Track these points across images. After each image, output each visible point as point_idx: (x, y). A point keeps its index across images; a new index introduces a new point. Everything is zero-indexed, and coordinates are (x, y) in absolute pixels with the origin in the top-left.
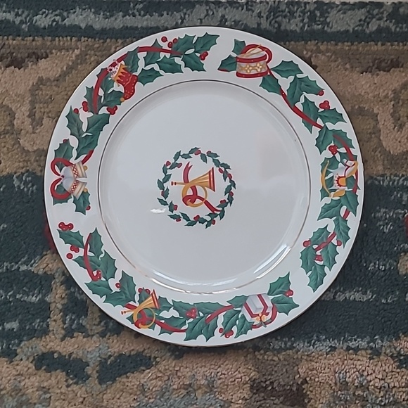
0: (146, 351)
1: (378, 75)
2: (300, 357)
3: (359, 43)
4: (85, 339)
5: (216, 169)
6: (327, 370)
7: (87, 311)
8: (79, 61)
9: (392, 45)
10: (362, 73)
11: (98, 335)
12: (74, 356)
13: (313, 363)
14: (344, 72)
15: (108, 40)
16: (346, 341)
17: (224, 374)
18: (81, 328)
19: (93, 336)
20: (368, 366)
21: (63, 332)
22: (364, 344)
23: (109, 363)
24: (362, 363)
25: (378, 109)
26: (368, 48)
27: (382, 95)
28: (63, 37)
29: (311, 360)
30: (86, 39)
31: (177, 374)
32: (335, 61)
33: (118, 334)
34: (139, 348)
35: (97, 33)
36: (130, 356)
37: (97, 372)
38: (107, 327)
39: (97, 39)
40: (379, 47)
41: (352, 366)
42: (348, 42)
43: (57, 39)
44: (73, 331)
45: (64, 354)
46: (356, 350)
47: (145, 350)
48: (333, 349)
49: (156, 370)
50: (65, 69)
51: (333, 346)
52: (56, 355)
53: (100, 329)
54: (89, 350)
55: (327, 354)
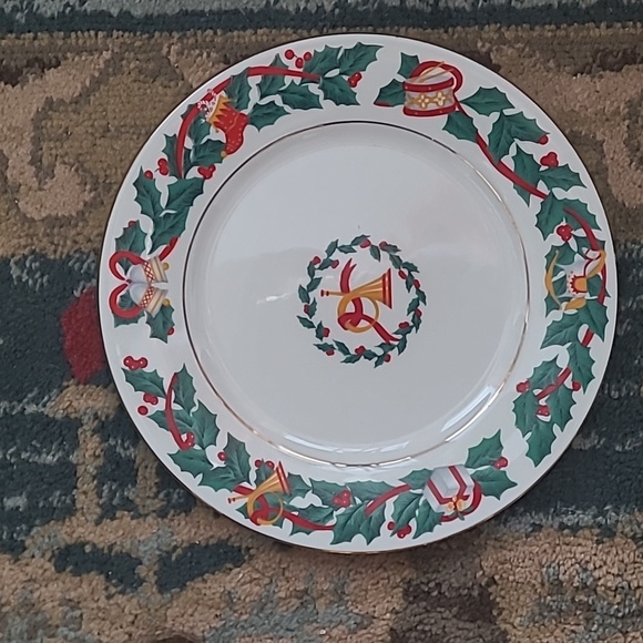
0: (233, 539)
1: (601, 77)
2: (483, 543)
3: (569, 25)
4: (134, 522)
5: (395, 272)
6: (527, 562)
7: (136, 475)
8: (111, 70)
9: (624, 27)
10: (576, 75)
11: (154, 515)
12: (117, 548)
13: (504, 552)
14: (545, 73)
15: (157, 34)
16: (557, 514)
17: (361, 573)
18: (128, 504)
19: (147, 515)
20: (595, 555)
21: (98, 510)
22: (587, 518)
23: (173, 558)
24: (585, 549)
25: (604, 134)
26: (585, 32)
27: (609, 109)
28: (82, 32)
29: (501, 547)
30: (121, 33)
31: (283, 574)
32: (531, 56)
33: (187, 512)
34: (222, 534)
35: (138, 24)
36: (207, 546)
37: (155, 573)
38: (169, 502)
39: (138, 33)
40: (603, 30)
41: (569, 555)
42: (550, 24)
43: (73, 35)
44: (115, 508)
45: (101, 546)
46: (575, 529)
47: (230, 536)
48: (537, 528)
49: (250, 569)
50: (88, 83)
51: (538, 522)
52: (88, 549)
53: (158, 504)
54: (142, 538)
55: (527, 536)
